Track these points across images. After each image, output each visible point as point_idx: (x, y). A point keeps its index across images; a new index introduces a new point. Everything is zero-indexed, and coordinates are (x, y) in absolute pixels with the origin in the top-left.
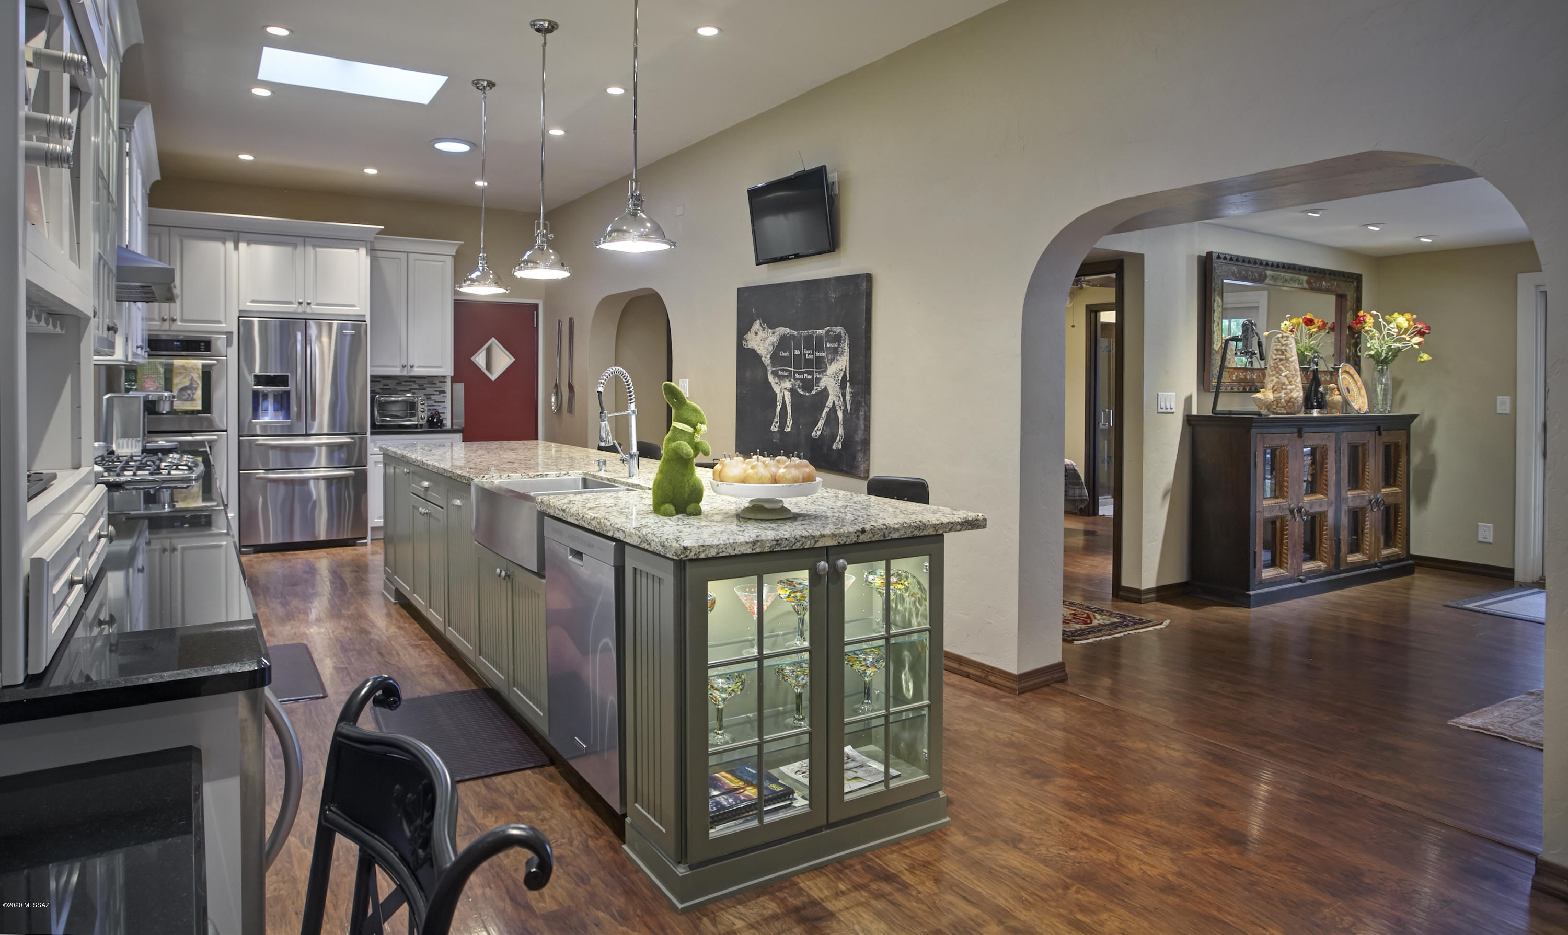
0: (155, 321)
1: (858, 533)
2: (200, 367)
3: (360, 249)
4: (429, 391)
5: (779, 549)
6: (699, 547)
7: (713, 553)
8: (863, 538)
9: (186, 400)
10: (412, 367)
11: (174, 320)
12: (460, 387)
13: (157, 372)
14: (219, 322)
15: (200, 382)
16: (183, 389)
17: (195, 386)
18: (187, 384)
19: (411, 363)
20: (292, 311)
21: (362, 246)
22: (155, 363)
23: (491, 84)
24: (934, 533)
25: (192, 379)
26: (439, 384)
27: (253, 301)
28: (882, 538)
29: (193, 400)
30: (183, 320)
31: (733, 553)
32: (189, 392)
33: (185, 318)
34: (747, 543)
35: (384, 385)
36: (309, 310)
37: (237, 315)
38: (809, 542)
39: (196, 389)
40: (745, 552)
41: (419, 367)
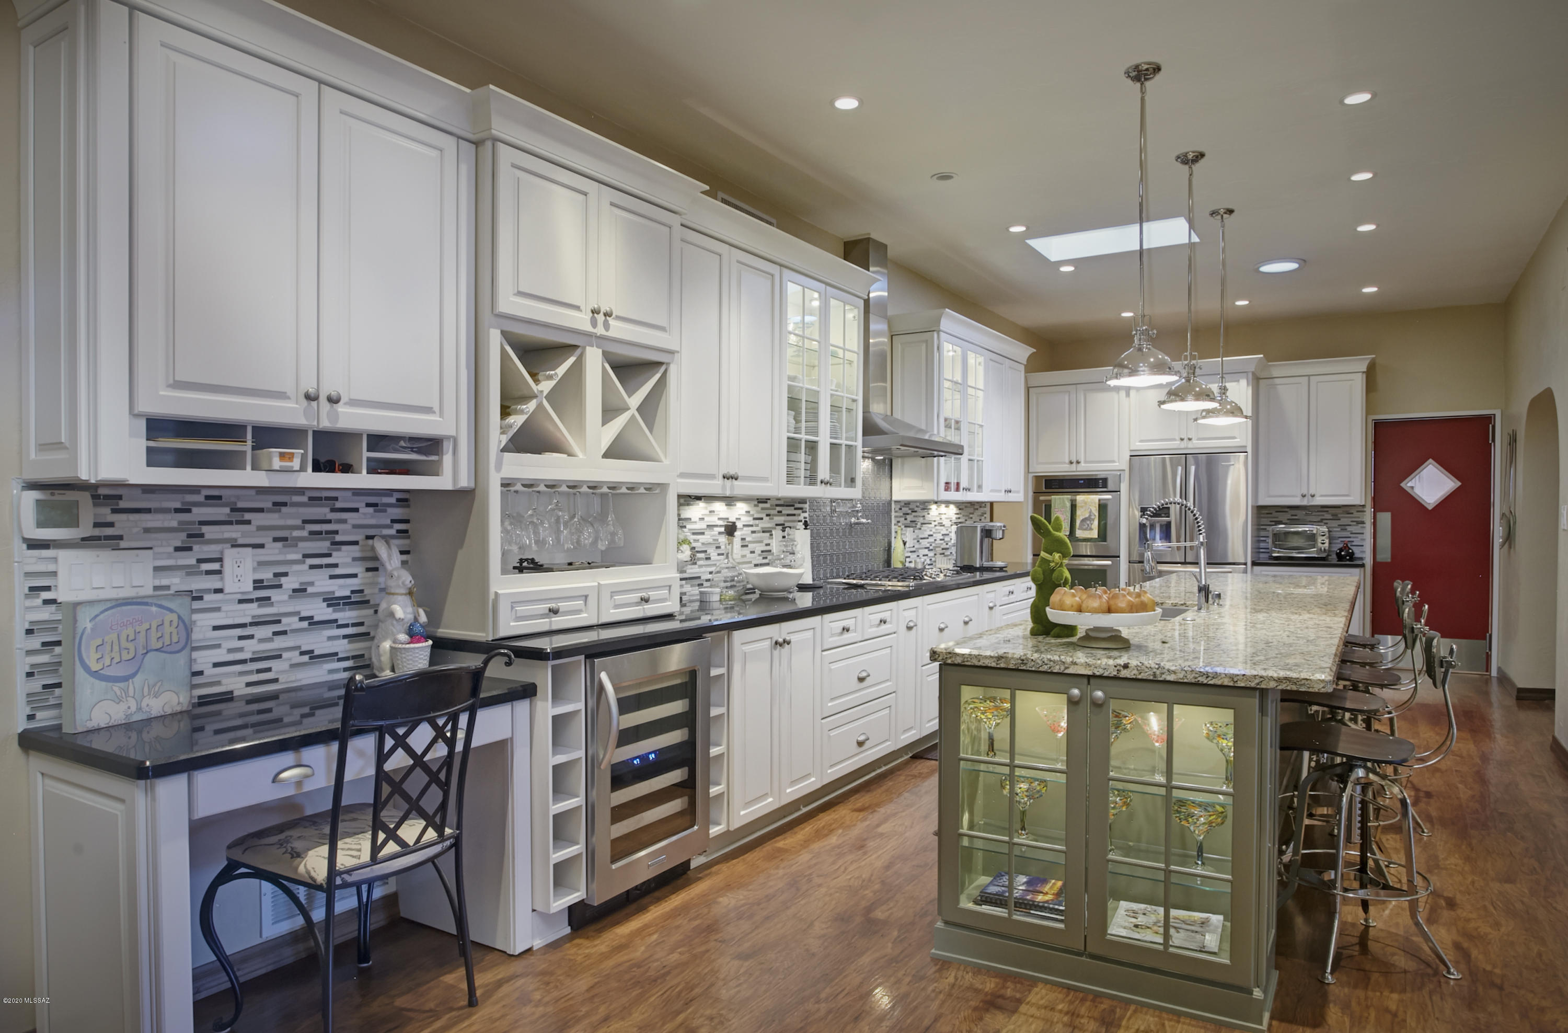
0: (1065, 463)
1: (1118, 668)
2: (1097, 501)
3: (1241, 381)
4: (1344, 521)
5: (1024, 668)
6: (946, 653)
7: (958, 660)
8: (1124, 673)
9: (1086, 529)
10: (1313, 496)
11: (1078, 462)
12: (1385, 518)
13: (1064, 506)
14: (1113, 462)
15: (1097, 514)
16: (1084, 520)
17: (1093, 517)
18: (1087, 516)
19: (1312, 492)
20: (1175, 447)
21: (1242, 378)
22: (1063, 499)
23: (1230, 212)
24: (1231, 684)
25: (1091, 512)
26: (1356, 514)
27: (1141, 441)
28: (1151, 678)
29: (1091, 529)
30: (1086, 462)
31: (977, 663)
32: (1088, 522)
33: (1087, 460)
34: (991, 657)
35: (1292, 515)
36: (1190, 445)
37: (1129, 454)
38: (1058, 667)
39: (1093, 520)
40: (989, 665)
41: (1322, 496)
